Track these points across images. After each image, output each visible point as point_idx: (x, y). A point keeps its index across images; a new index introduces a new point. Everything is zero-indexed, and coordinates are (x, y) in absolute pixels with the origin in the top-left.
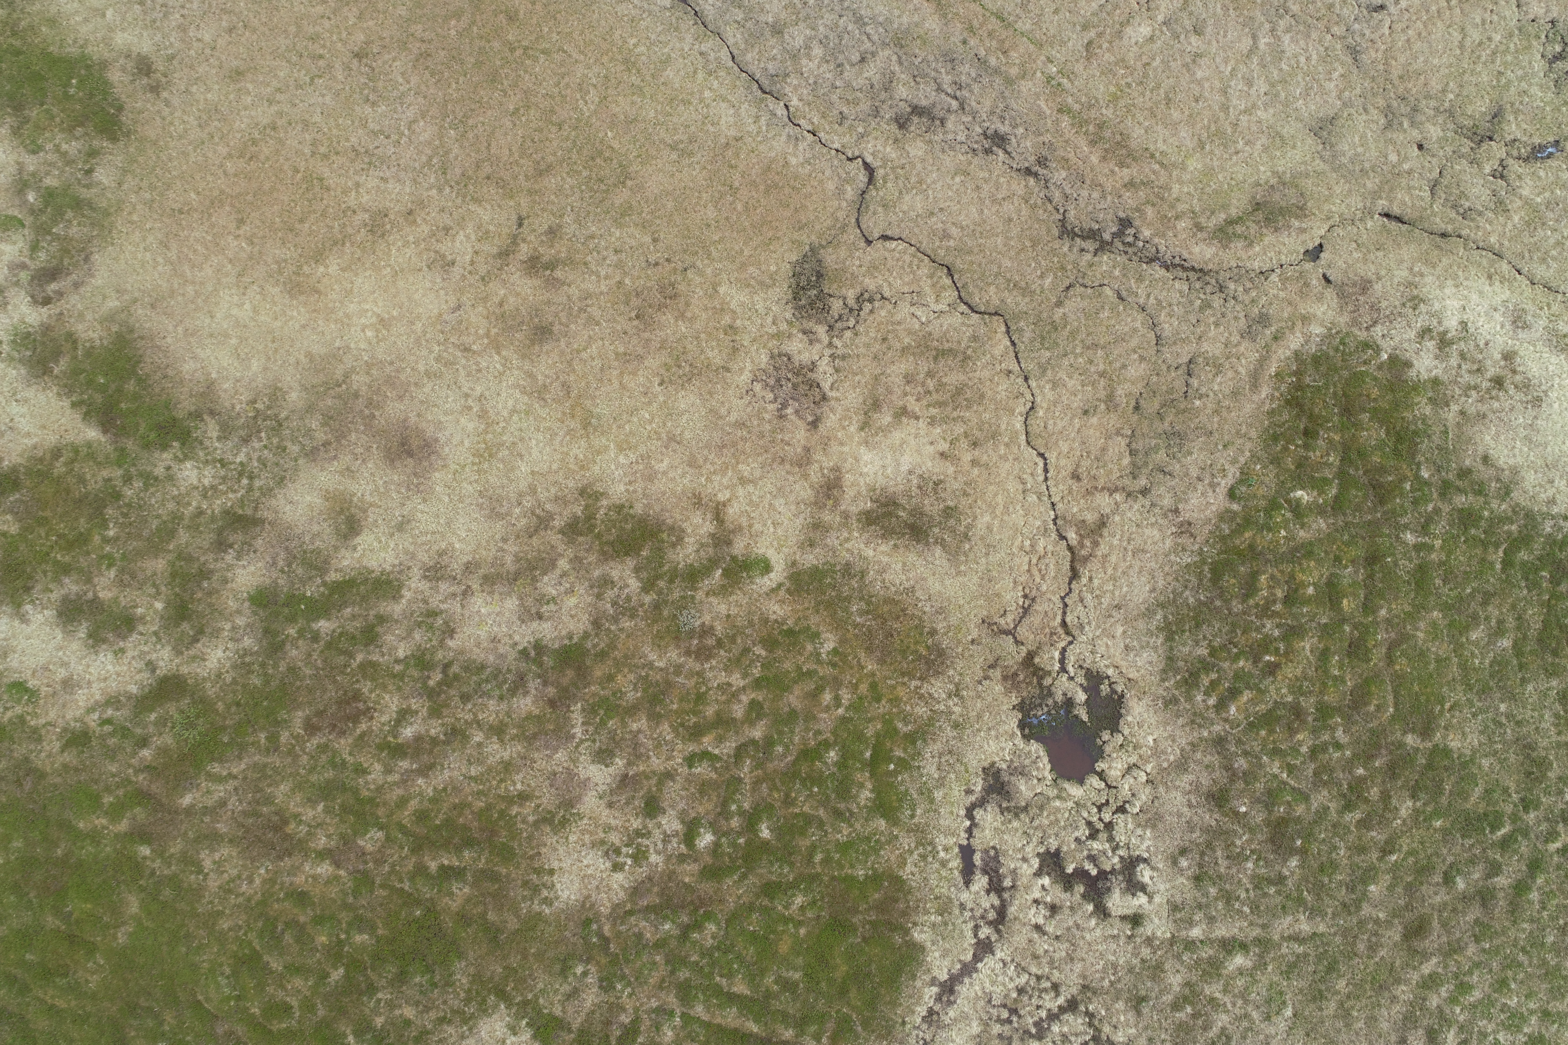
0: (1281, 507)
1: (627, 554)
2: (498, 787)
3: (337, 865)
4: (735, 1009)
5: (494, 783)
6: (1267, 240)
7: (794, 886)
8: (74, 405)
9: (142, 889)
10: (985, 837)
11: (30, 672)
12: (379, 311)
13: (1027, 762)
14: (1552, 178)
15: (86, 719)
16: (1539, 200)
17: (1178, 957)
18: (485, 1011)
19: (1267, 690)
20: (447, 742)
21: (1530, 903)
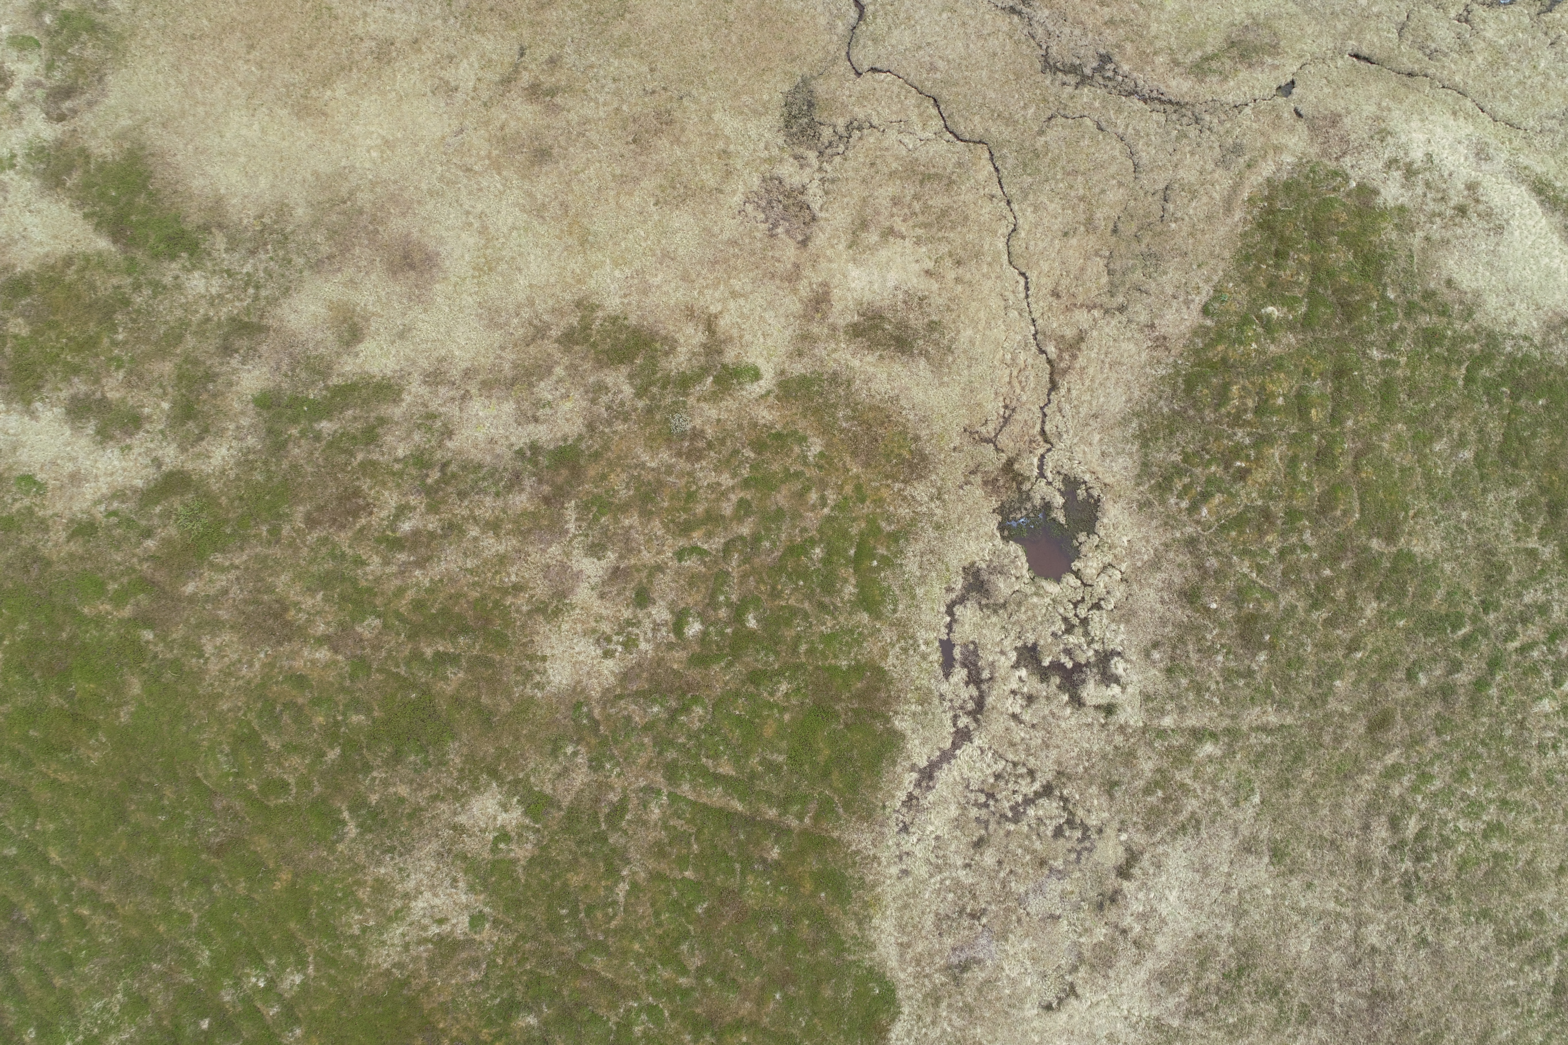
0: (1253, 323)
1: (621, 362)
2: (493, 578)
3: (336, 650)
4: (720, 789)
5: (489, 575)
6: (1241, 75)
7: (780, 673)
8: (86, 216)
9: (144, 672)
10: (965, 632)
11: (38, 466)
12: (384, 133)
13: (1006, 561)
14: (1514, 22)
15: (94, 511)
16: (1502, 42)
17: (1150, 744)
18: (477, 789)
19: (1237, 495)
20: (445, 536)
21: (1490, 698)
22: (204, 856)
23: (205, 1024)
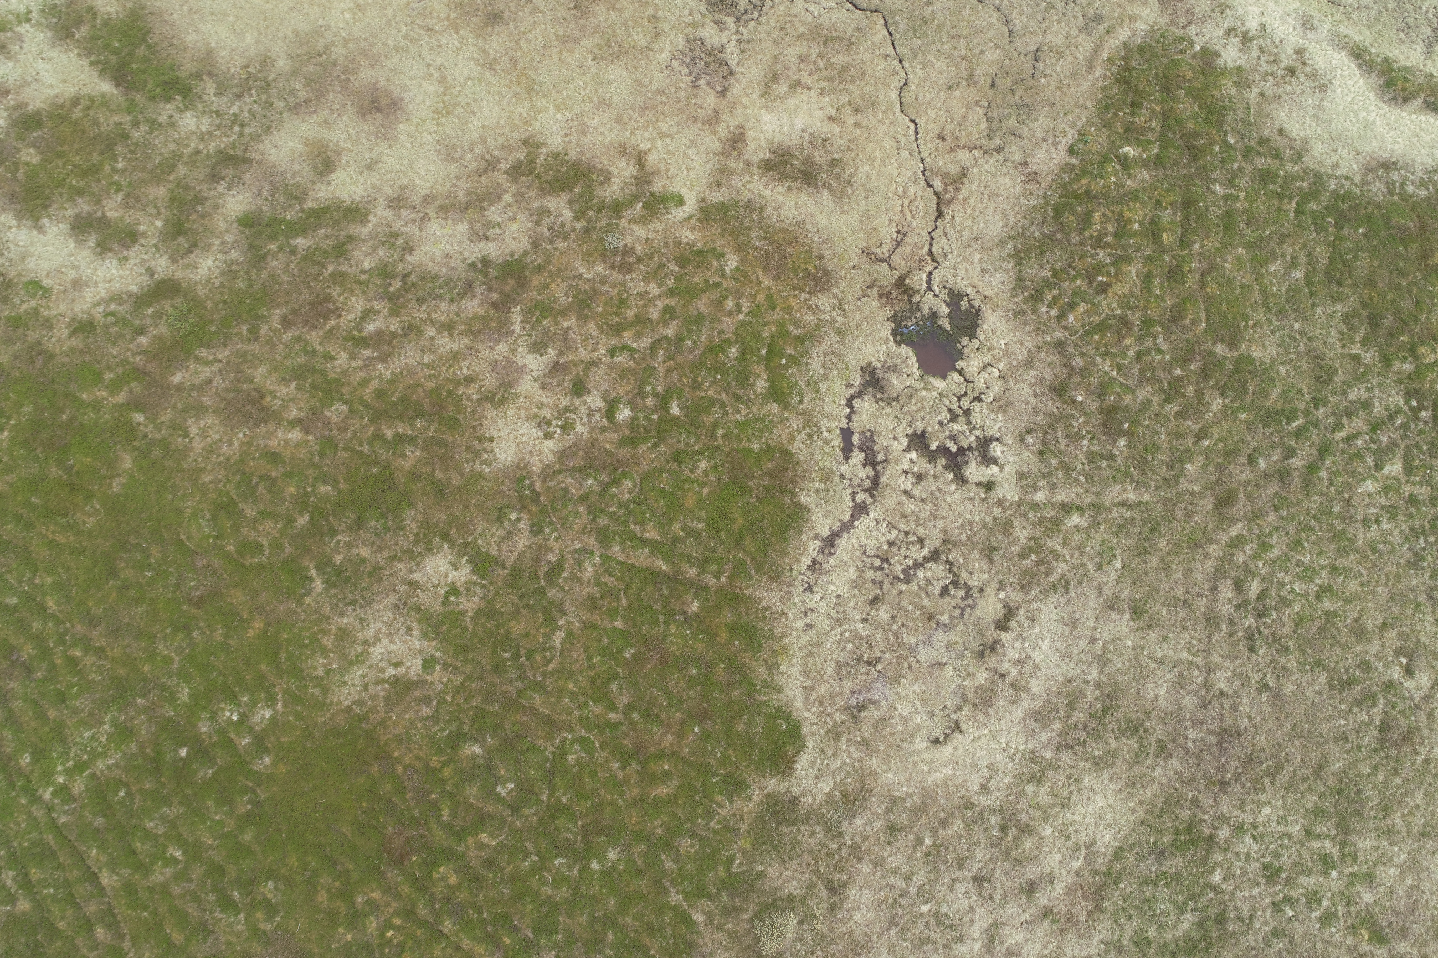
0: (1112, 160)
1: (562, 190)
2: (447, 371)
3: (306, 431)
4: (646, 551)
5: (444, 368)
7: (699, 453)
8: (92, 64)
9: (135, 449)
10: (862, 422)
11: (44, 273)
13: (899, 361)
15: (93, 312)
17: (1024, 515)
18: (431, 550)
19: (1099, 305)
20: (405, 335)
21: (1321, 479)
22: (185, 607)
23: (183, 752)
